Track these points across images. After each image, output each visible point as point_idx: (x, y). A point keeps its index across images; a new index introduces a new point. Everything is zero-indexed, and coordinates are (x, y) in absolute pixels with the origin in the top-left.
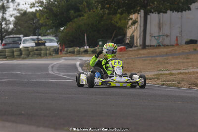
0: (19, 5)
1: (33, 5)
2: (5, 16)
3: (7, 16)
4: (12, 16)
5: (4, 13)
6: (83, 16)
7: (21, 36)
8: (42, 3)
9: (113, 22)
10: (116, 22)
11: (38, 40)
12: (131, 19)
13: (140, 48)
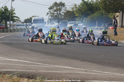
0: (66, 8)
1: (73, 8)
2: (60, 13)
3: (61, 13)
4: (63, 13)
5: (60, 11)
6: (94, 13)
7: (67, 21)
8: (77, 7)
9: (108, 16)
10: (110, 16)
11: (75, 23)
12: (116, 15)
13: (120, 27)
